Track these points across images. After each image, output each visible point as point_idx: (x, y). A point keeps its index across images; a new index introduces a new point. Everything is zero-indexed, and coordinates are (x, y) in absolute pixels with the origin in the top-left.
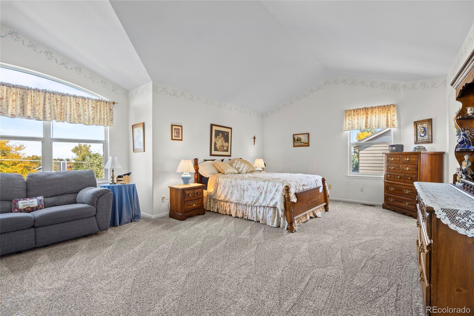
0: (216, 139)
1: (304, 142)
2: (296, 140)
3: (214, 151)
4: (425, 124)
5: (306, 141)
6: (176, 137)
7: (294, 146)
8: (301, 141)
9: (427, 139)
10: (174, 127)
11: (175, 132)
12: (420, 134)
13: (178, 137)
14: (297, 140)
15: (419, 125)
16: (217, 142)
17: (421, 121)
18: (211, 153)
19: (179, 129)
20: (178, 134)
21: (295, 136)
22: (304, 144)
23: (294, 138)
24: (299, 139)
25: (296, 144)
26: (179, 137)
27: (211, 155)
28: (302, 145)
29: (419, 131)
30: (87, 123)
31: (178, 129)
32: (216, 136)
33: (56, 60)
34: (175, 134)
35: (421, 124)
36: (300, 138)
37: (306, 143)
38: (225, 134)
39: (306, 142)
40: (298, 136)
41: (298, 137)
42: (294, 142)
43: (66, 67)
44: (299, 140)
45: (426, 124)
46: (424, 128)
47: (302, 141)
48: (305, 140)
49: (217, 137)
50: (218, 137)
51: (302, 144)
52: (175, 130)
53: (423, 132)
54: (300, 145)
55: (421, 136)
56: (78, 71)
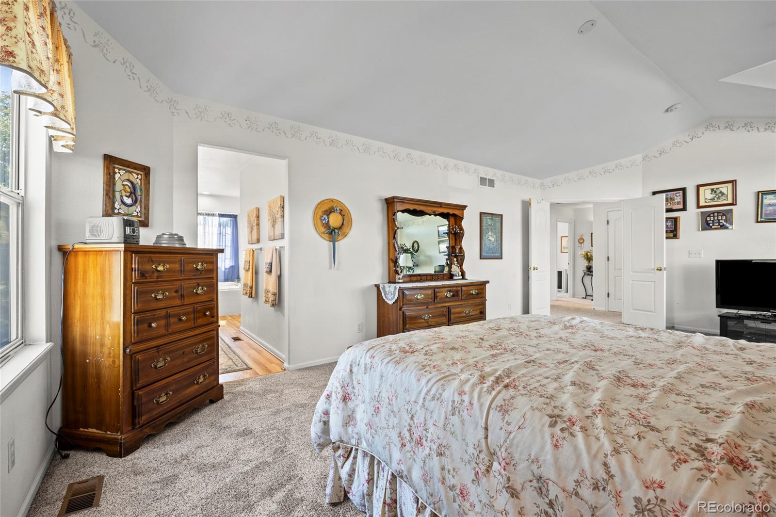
4: (136, 176)
9: (139, 214)
12: (122, 196)
15: (120, 169)
17: (128, 163)
29: (119, 187)
35: (127, 171)
45: (138, 174)
46: (132, 183)
53: (128, 194)
55: (123, 203)
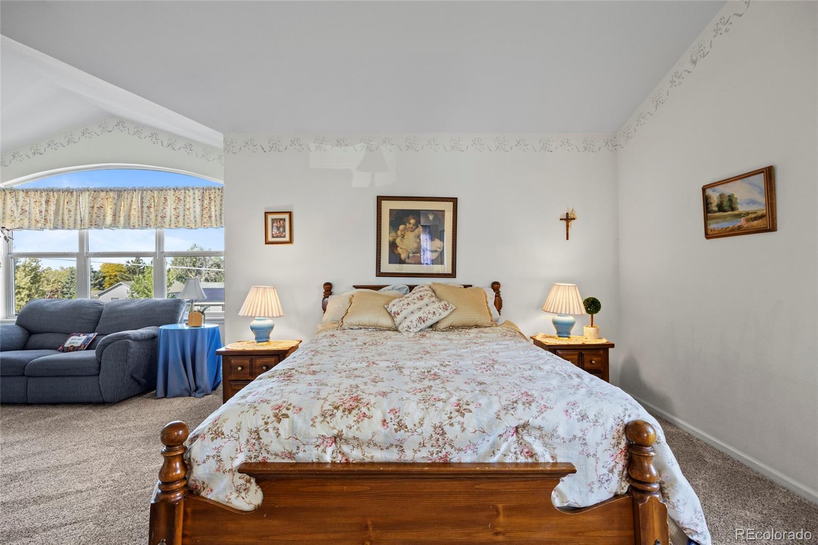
0: (393, 234)
1: (748, 214)
2: (716, 209)
3: (390, 263)
5: (760, 207)
6: (277, 237)
7: (708, 236)
8: (733, 209)
10: (270, 217)
11: (274, 228)
13: (281, 237)
14: (721, 208)
16: (398, 241)
18: (380, 269)
19: (284, 220)
20: (281, 229)
21: (709, 192)
22: (748, 221)
23: (706, 201)
24: (726, 204)
25: (713, 226)
26: (284, 237)
27: (379, 274)
28: (740, 227)
30: (193, 226)
31: (281, 219)
32: (394, 225)
33: (162, 142)
34: (275, 230)
36: (731, 199)
37: (756, 219)
38: (429, 218)
39: (760, 213)
40: (722, 189)
41: (721, 196)
42: (706, 219)
43: (173, 149)
44: (728, 205)
47: (741, 209)
48: (753, 202)
49: (398, 227)
50: (401, 227)
51: (742, 222)
52: (273, 223)
54: (733, 230)
56: (188, 150)
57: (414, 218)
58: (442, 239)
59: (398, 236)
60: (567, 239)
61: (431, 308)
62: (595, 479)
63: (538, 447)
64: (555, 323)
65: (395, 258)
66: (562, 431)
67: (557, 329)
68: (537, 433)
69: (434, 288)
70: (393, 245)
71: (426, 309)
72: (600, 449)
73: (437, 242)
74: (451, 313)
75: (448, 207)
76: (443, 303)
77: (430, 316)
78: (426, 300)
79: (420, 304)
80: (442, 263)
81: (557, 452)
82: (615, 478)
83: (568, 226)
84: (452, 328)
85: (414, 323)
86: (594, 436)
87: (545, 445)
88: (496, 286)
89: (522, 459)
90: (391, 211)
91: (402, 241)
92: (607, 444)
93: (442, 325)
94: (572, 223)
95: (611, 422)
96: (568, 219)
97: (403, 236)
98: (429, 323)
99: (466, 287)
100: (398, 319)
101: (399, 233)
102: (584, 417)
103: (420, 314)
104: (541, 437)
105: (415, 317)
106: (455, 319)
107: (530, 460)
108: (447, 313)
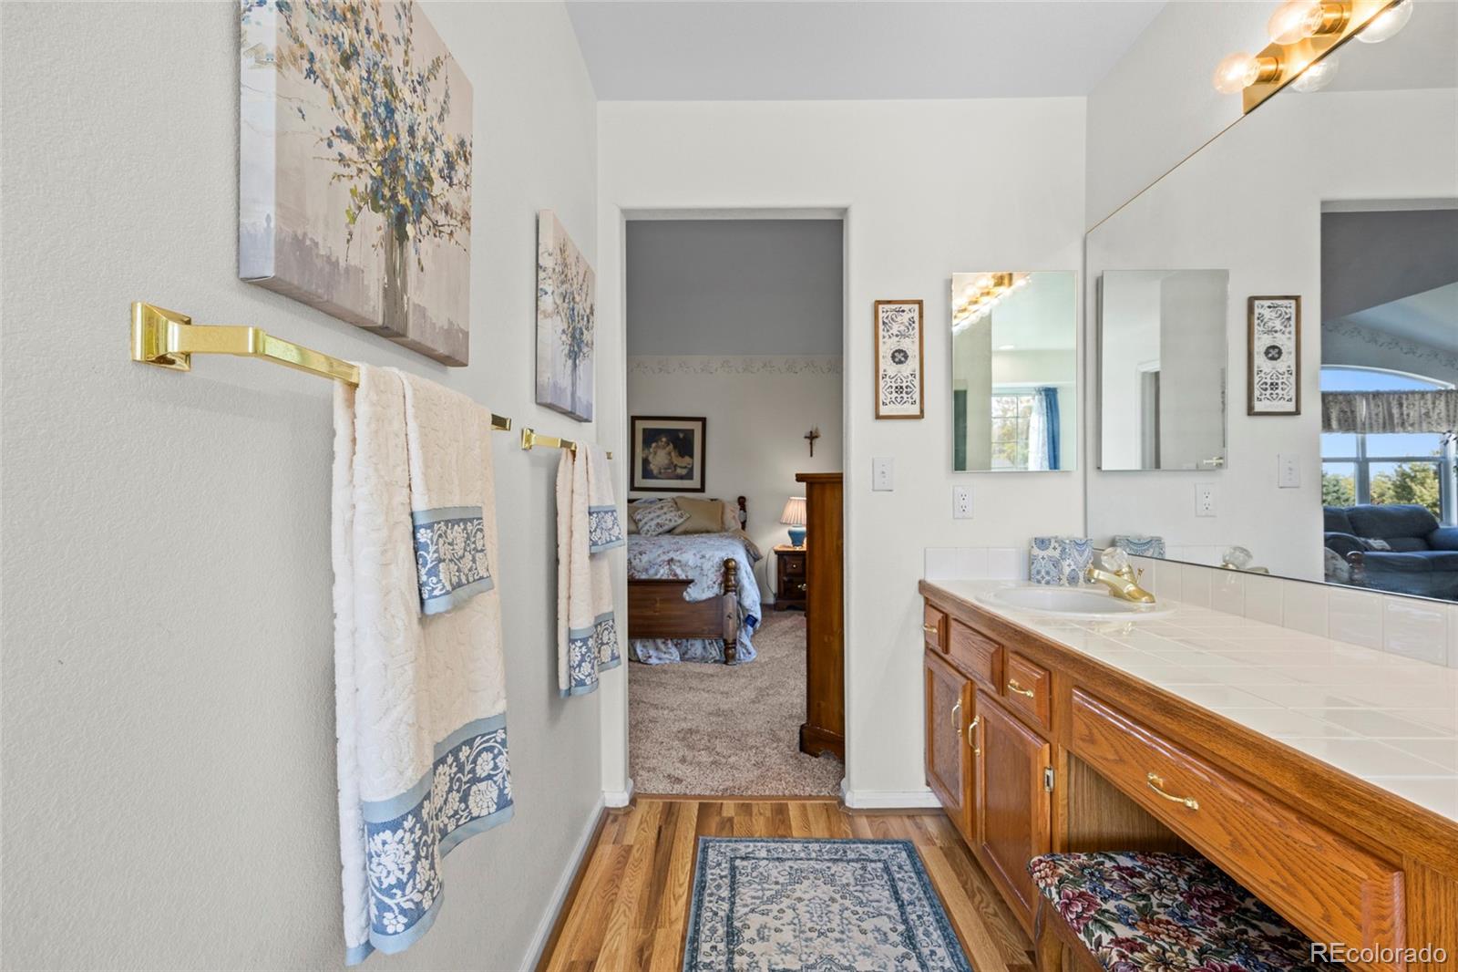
0: (646, 451)
3: (643, 478)
16: (650, 458)
18: (634, 484)
27: (634, 489)
38: (678, 436)
49: (651, 444)
50: (654, 445)
57: (666, 437)
58: (691, 456)
59: (650, 453)
60: (811, 455)
61: (668, 516)
62: (706, 586)
63: (679, 571)
64: (791, 533)
65: (647, 474)
66: (691, 563)
67: (792, 539)
68: (678, 564)
69: (677, 500)
70: (646, 462)
71: (664, 517)
72: (710, 572)
73: (687, 459)
74: (685, 520)
75: (697, 426)
76: (679, 512)
77: (667, 522)
78: (665, 510)
79: (659, 512)
80: (691, 478)
81: (689, 574)
82: (716, 586)
83: (811, 444)
84: (686, 533)
85: (653, 527)
86: (707, 565)
87: (683, 570)
88: (742, 502)
89: (671, 577)
90: (644, 430)
91: (653, 457)
92: (713, 570)
93: (678, 530)
94: (816, 442)
95: (717, 559)
96: (812, 437)
97: (655, 453)
98: (666, 528)
99: (712, 500)
100: (641, 524)
101: (651, 450)
102: (703, 557)
103: (659, 521)
104: (681, 566)
105: (654, 522)
106: (688, 526)
107: (675, 578)
108: (682, 520)
